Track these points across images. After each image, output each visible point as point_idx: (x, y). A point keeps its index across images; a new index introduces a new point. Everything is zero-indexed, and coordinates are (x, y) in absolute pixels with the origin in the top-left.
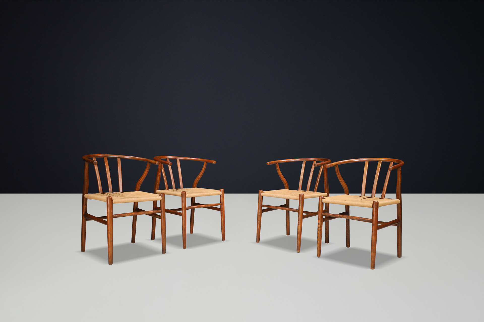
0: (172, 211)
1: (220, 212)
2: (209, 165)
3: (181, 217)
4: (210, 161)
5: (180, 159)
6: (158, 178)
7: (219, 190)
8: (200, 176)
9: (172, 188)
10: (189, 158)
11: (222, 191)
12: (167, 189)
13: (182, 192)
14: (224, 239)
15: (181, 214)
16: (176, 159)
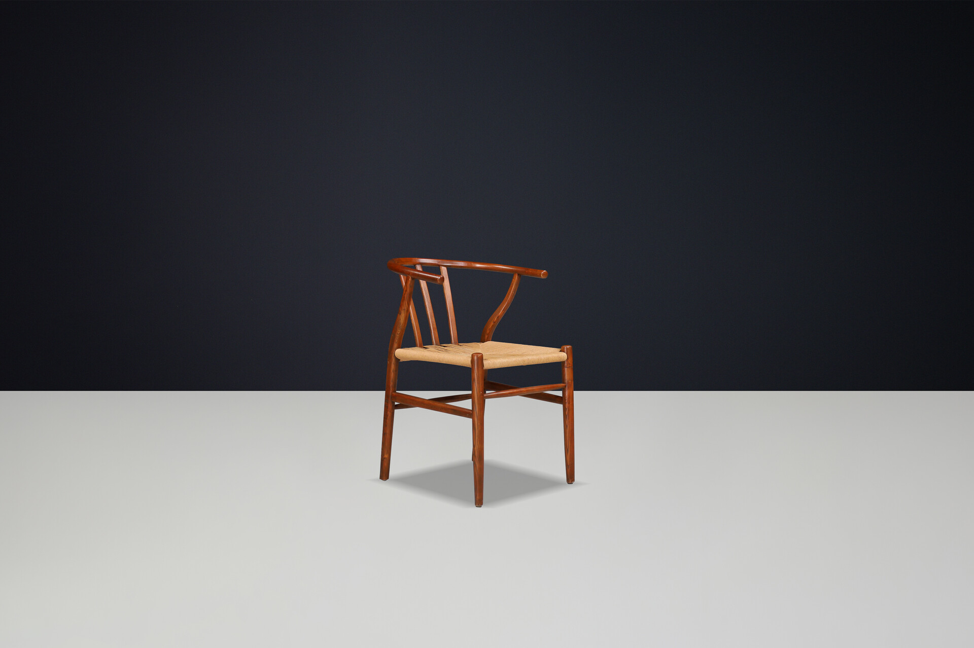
0: (431, 402)
1: (560, 406)
2: (524, 281)
3: (470, 420)
4: (531, 271)
5: (450, 266)
6: (402, 318)
7: (559, 349)
8: (501, 311)
9: (431, 343)
10: (478, 265)
11: (569, 351)
12: (421, 346)
13: (473, 356)
14: (570, 478)
15: (469, 413)
16: (439, 266)
